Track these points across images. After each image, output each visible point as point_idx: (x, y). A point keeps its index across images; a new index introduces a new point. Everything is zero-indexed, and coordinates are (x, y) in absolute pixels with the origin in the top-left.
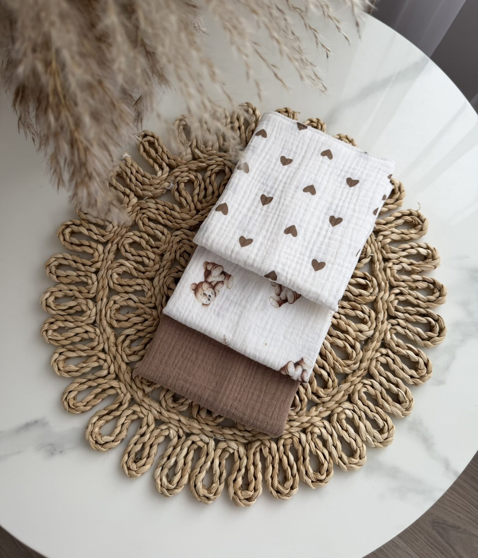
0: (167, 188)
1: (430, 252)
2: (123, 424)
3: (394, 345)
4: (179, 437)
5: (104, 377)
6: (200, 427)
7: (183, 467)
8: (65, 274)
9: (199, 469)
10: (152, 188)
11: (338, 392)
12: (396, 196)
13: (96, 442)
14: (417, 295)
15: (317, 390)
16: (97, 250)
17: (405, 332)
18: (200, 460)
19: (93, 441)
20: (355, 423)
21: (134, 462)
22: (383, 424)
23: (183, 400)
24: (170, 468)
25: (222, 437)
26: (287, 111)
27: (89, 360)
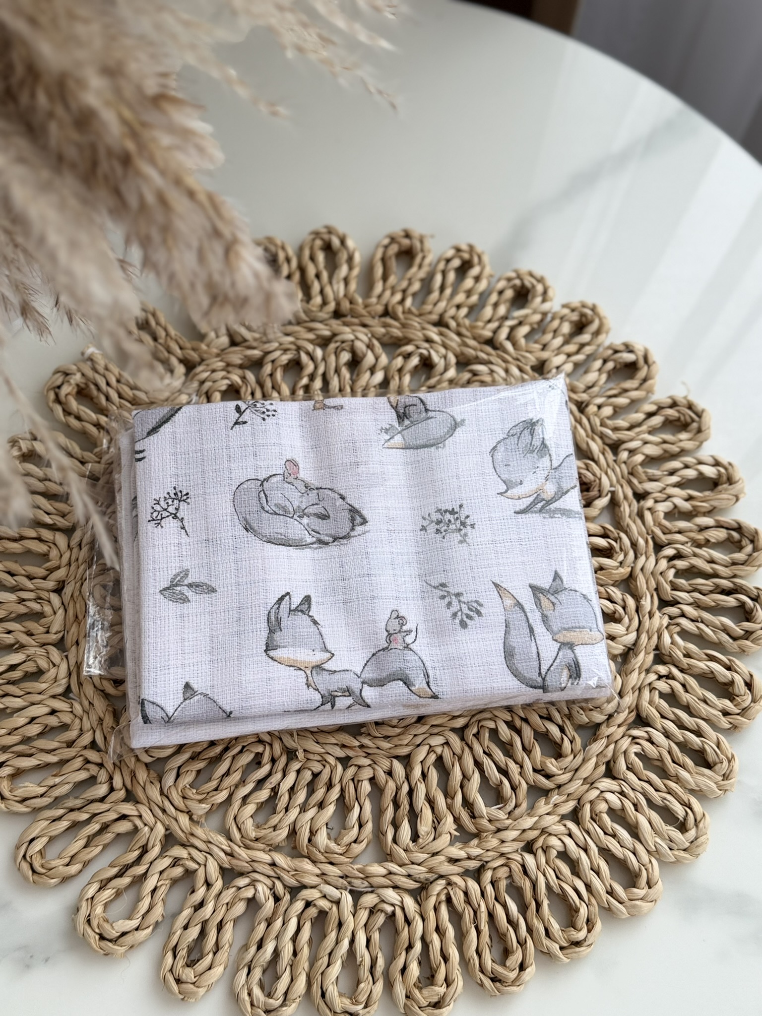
1: (722, 470)
2: (154, 891)
3: (681, 656)
4: (277, 899)
5: (102, 800)
6: (318, 872)
7: (292, 961)
9: (326, 959)
11: (584, 761)
12: (642, 374)
13: (102, 938)
14: (709, 554)
15: (543, 763)
16: (55, 544)
17: (698, 627)
18: (327, 938)
19: (93, 934)
20: (628, 818)
21: (188, 966)
22: (684, 813)
23: (275, 820)
24: (265, 967)
25: (366, 884)
26: (407, 235)
27: (67, 768)
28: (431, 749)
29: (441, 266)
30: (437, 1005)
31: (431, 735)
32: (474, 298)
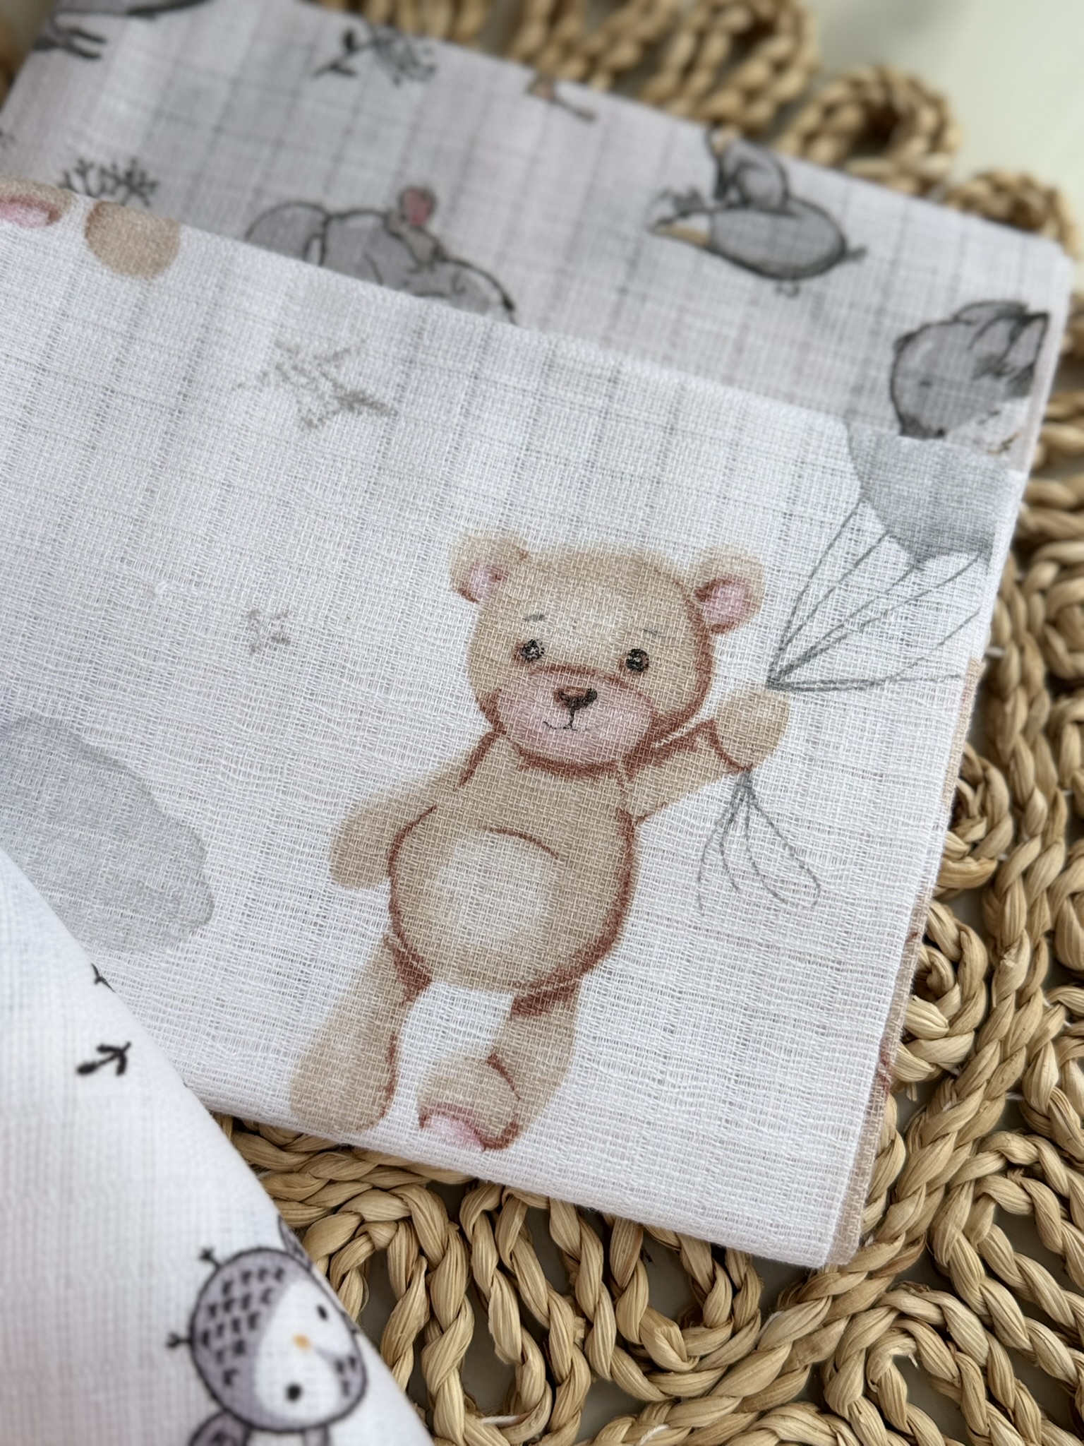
28: (362, 1229)
31: (375, 1188)
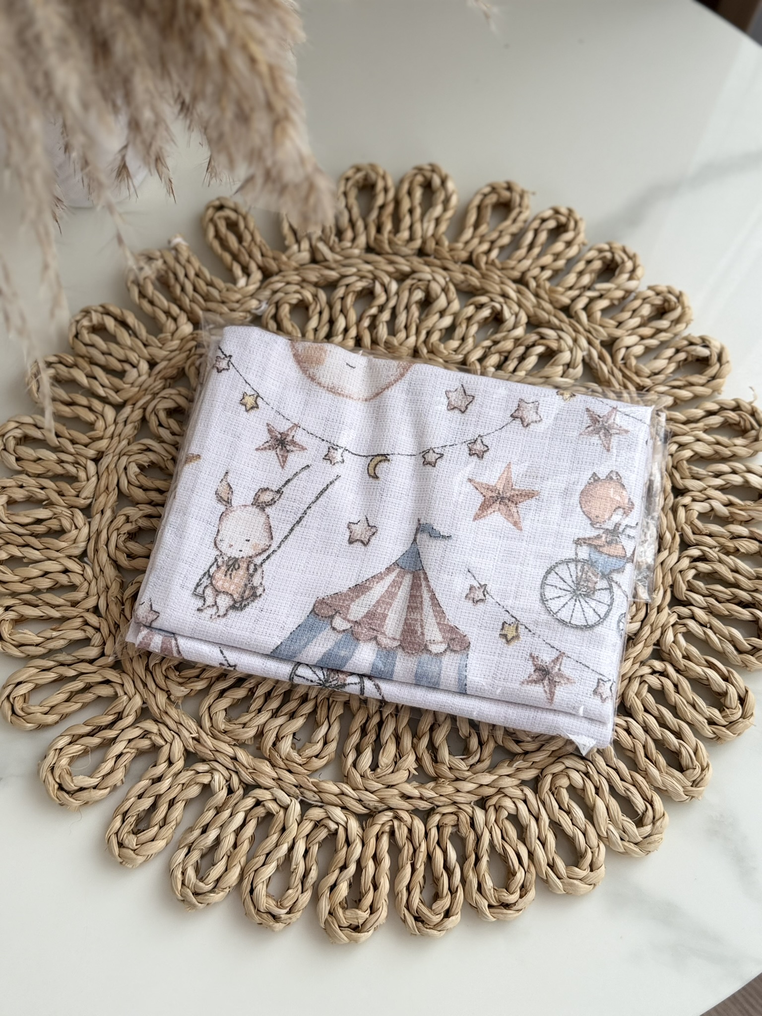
0: (254, 311)
2: (119, 756)
3: (680, 655)
4: (230, 791)
5: (91, 662)
6: (275, 776)
7: (231, 852)
8: (34, 455)
9: (262, 858)
10: (225, 309)
12: (712, 371)
13: (61, 788)
14: (734, 563)
16: (103, 416)
17: (705, 633)
18: (269, 839)
19: (54, 781)
20: (587, 799)
21: (133, 833)
22: (644, 808)
23: (245, 718)
24: (204, 851)
25: (317, 798)
26: (509, 188)
27: (66, 625)
29: (536, 224)
30: (356, 929)
32: (561, 263)
